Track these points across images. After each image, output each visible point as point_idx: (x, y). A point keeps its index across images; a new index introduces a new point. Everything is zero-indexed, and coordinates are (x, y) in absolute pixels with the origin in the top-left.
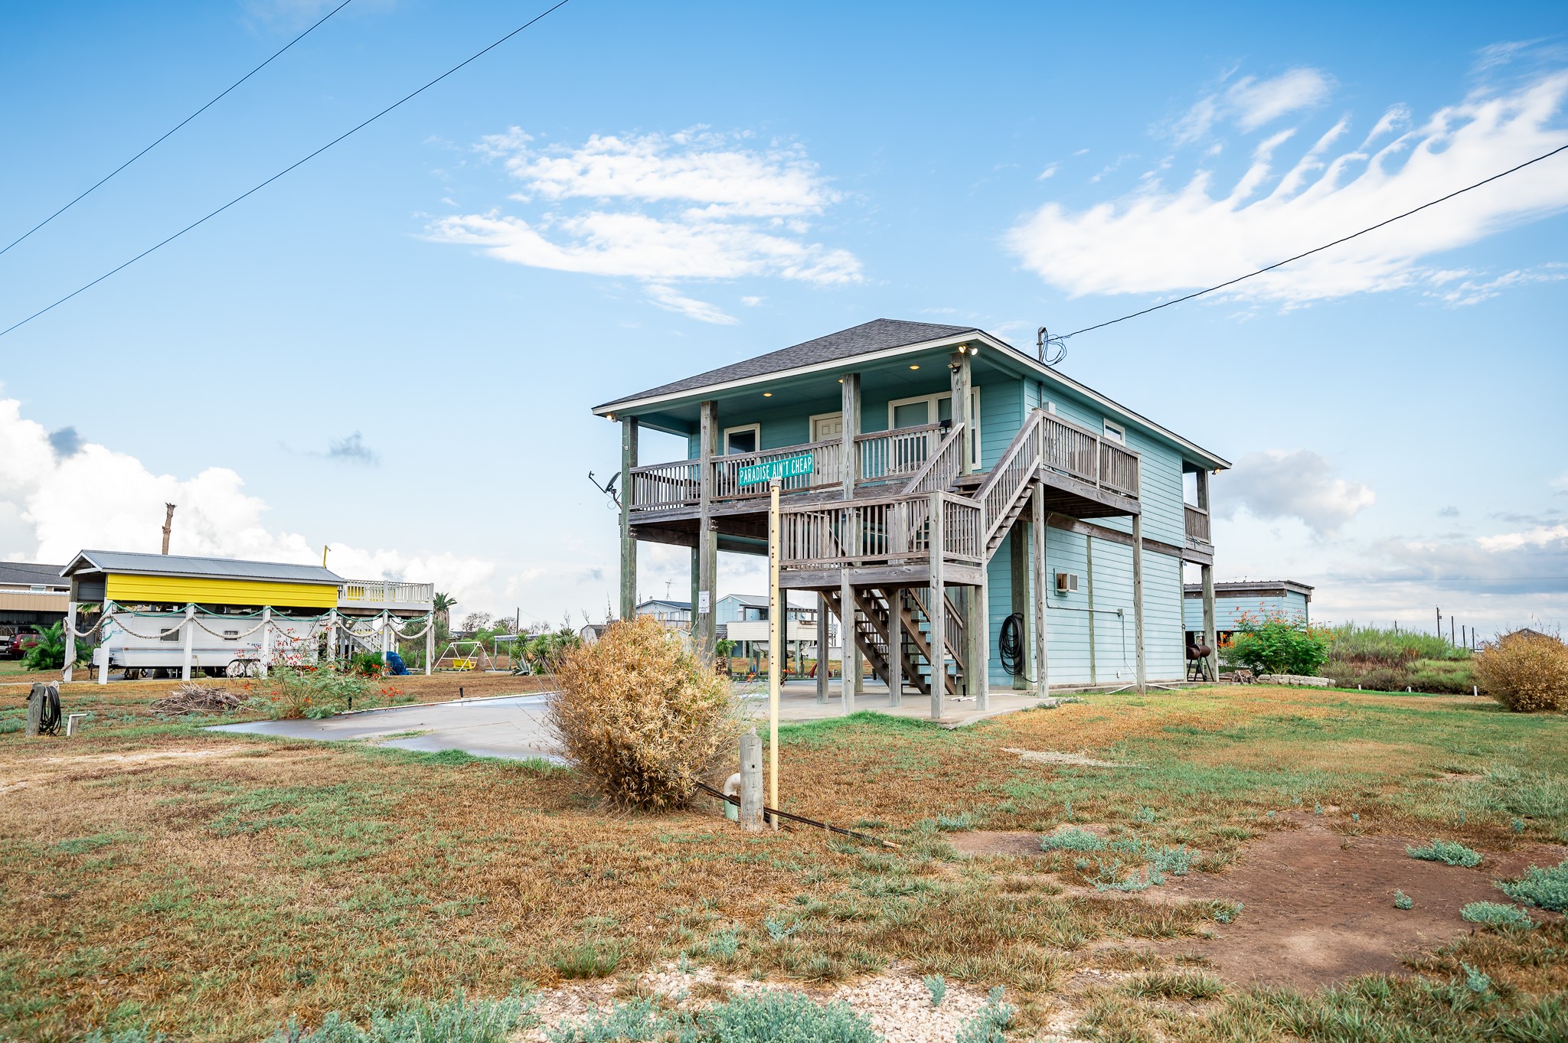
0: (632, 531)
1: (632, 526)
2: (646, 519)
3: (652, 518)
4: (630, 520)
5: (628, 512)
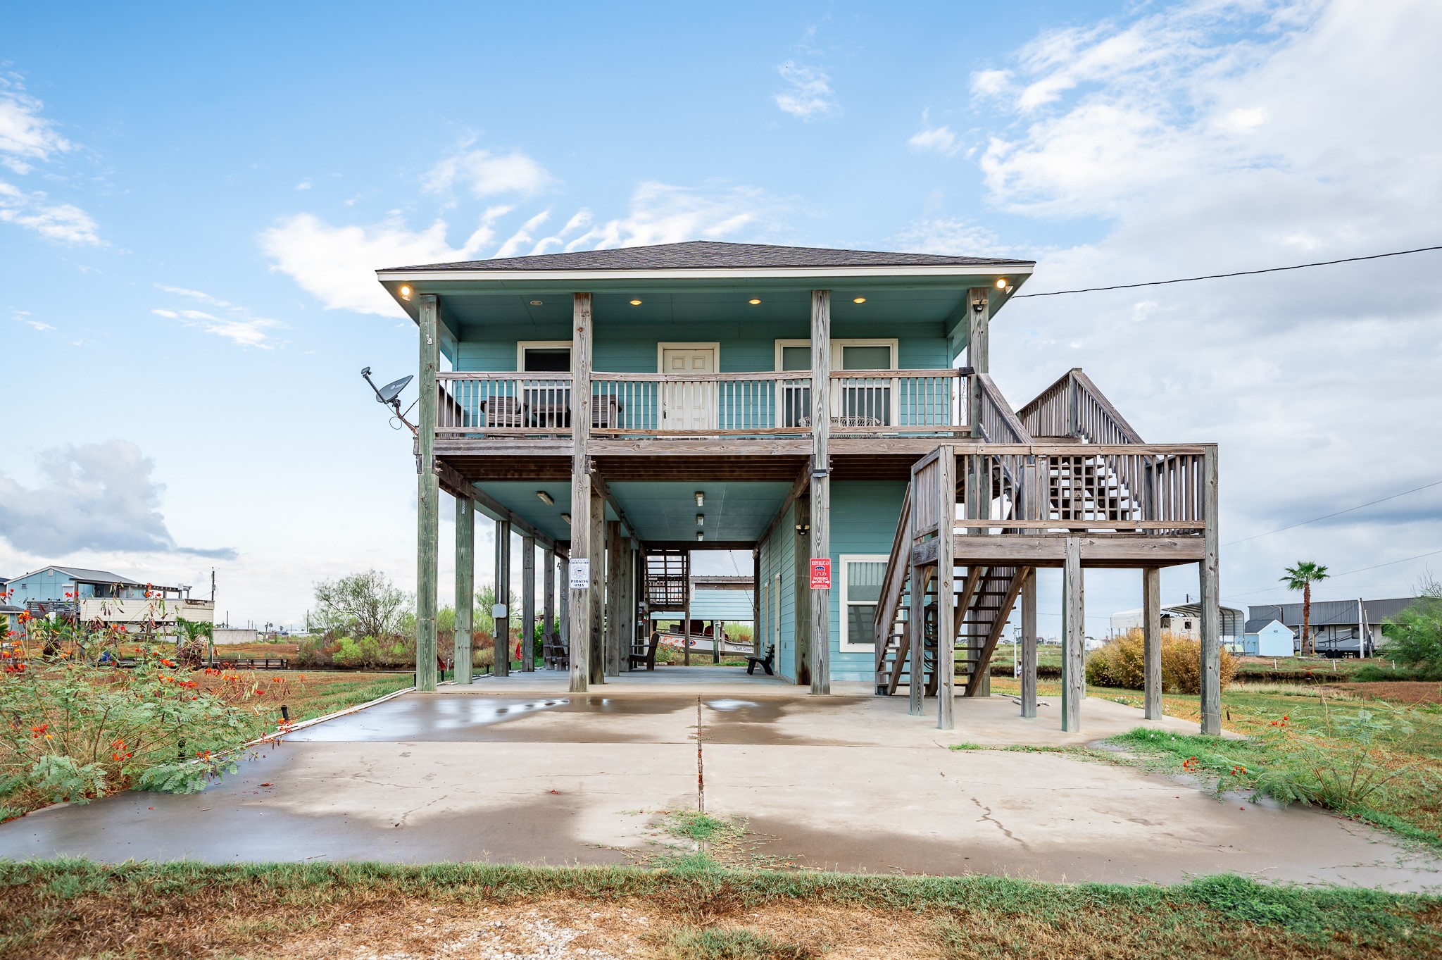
0: (439, 466)
1: (439, 457)
2: (468, 449)
3: (481, 448)
4: (437, 449)
5: (432, 437)
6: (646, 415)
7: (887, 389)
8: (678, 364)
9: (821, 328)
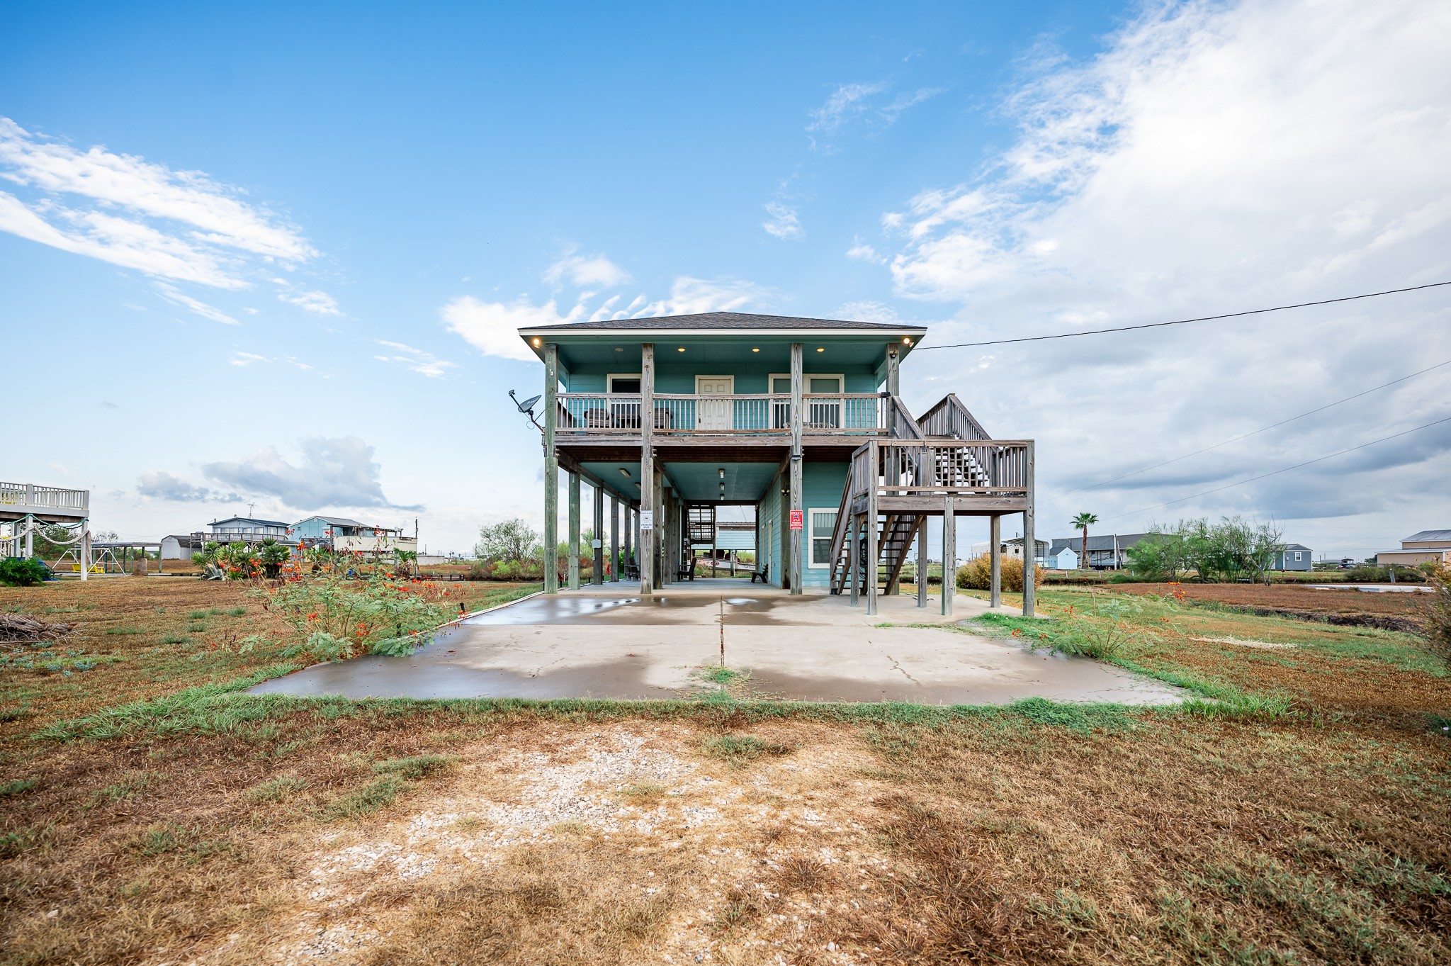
0: (558, 452)
1: (557, 447)
3: (584, 441)
4: (556, 442)
5: (553, 434)
6: (688, 421)
7: (838, 406)
8: (708, 388)
9: (797, 366)
